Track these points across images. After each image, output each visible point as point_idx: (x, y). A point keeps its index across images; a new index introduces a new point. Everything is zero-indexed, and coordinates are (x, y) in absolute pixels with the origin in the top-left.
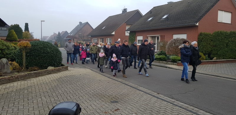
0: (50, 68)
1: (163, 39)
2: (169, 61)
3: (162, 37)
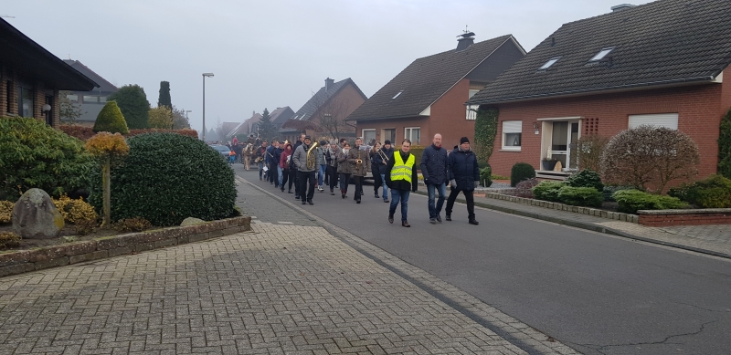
0: (191, 223)
1: (594, 132)
2: (611, 208)
3: (589, 125)
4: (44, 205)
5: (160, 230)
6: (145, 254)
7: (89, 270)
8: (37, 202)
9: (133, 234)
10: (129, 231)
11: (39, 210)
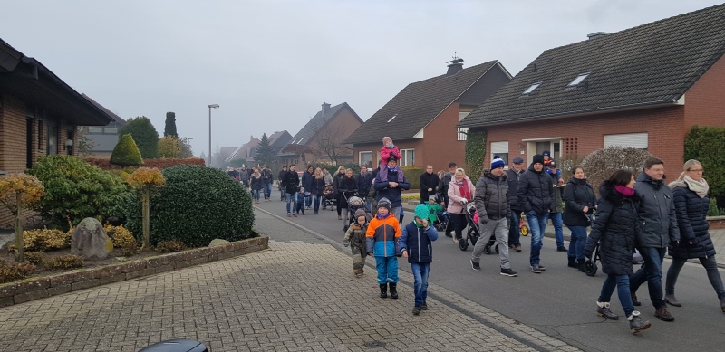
0: (217, 243)
3: (569, 145)
4: (98, 232)
5: (195, 250)
6: (185, 270)
7: (143, 284)
8: (91, 229)
9: (174, 254)
10: (168, 252)
11: (94, 236)
